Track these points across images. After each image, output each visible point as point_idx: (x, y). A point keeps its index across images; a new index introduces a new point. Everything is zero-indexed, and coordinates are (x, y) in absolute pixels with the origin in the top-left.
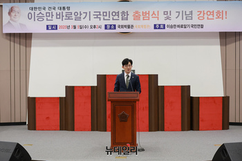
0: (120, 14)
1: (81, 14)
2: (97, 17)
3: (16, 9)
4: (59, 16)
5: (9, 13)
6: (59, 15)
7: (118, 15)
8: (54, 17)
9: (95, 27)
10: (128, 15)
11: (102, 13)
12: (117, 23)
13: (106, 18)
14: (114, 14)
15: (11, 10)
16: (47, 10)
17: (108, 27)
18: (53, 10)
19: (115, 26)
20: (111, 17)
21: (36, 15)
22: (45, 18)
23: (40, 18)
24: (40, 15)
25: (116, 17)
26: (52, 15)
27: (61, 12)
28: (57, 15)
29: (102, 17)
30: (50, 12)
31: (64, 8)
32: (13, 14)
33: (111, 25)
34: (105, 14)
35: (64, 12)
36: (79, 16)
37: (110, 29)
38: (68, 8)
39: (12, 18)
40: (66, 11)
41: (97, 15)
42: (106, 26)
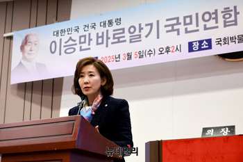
0: (220, 16)
1: (141, 29)
2: (173, 30)
3: (32, 39)
4: (101, 40)
5: (22, 48)
6: (102, 37)
7: (216, 19)
8: (93, 42)
9: (168, 50)
10: (236, 13)
11: (181, 20)
12: (213, 35)
13: (190, 28)
14: (207, 17)
15: (26, 42)
16: (82, 32)
17: (196, 46)
18: (91, 30)
19: (209, 41)
20: (201, 23)
21: (63, 44)
22: (77, 47)
23: (70, 49)
24: (71, 42)
25: (212, 23)
26: (90, 40)
27: (104, 30)
28: (98, 37)
29: (182, 28)
30: (87, 33)
31: (110, 22)
32: (27, 48)
33: (201, 42)
34: (188, 20)
35: (111, 29)
36: (137, 33)
37: (200, 49)
38: (118, 21)
39: (26, 54)
40: (115, 26)
41: (172, 25)
42: (190, 44)
